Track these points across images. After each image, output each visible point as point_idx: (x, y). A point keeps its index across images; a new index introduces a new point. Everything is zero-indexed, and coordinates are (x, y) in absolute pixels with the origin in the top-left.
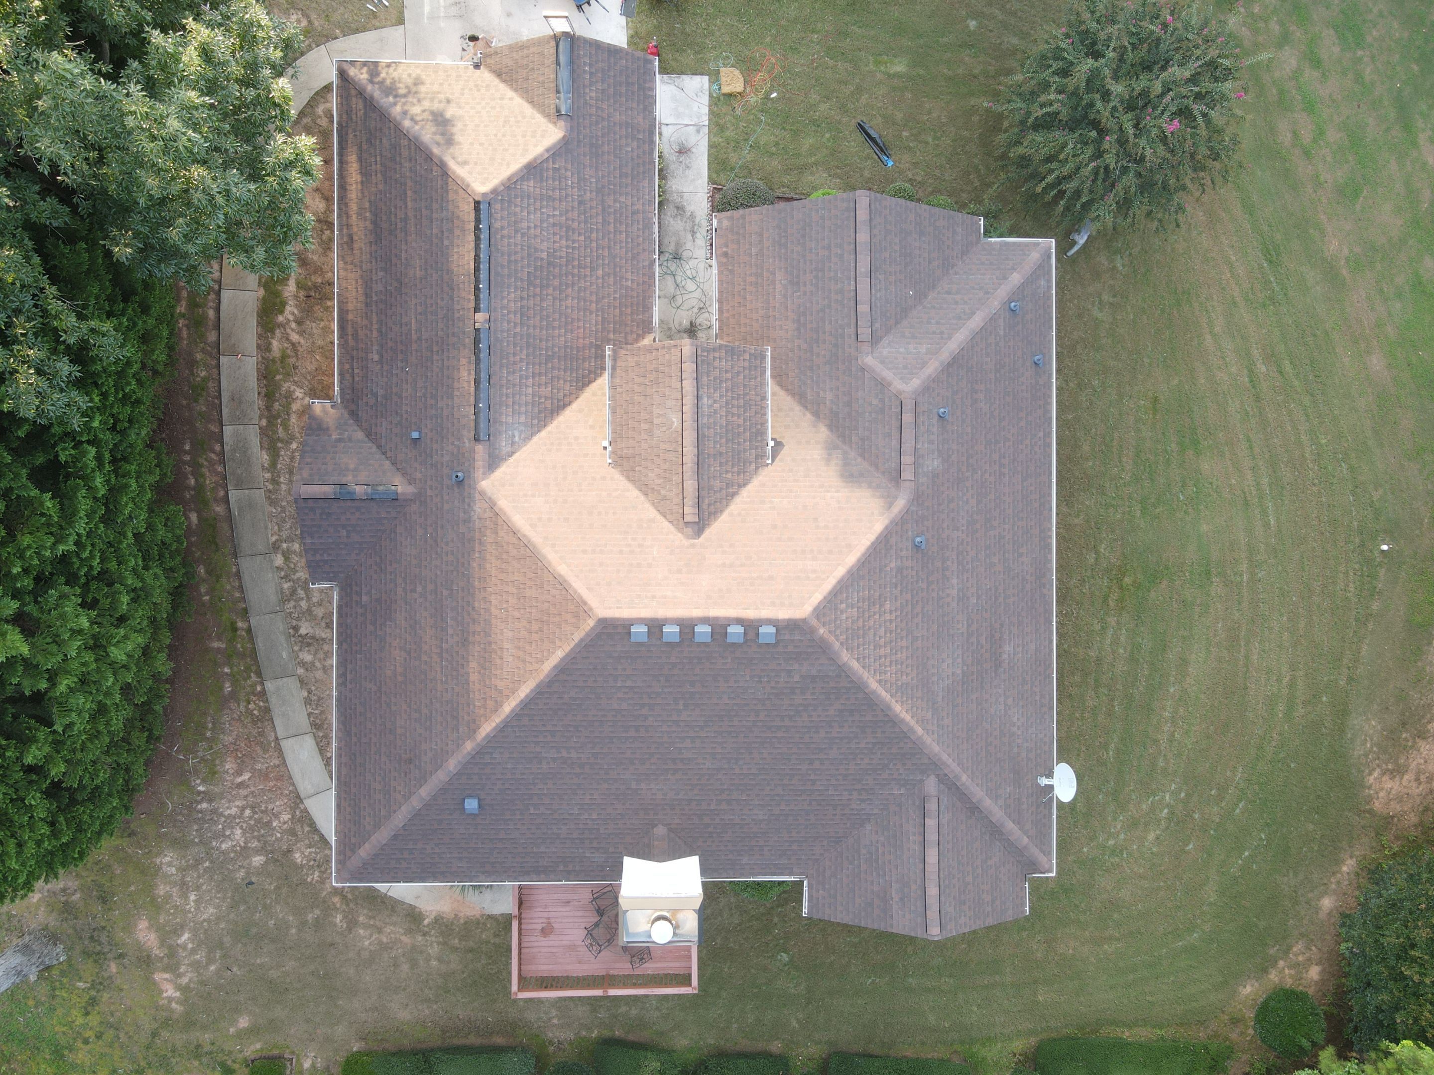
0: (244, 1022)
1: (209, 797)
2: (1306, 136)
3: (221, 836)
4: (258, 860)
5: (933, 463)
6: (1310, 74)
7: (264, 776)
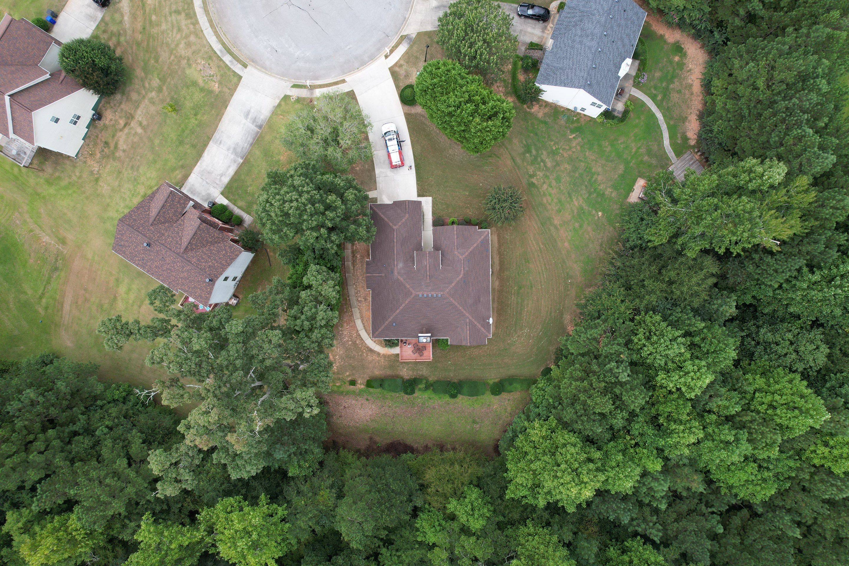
0: (348, 374)
1: (342, 331)
2: (550, 201)
3: (344, 338)
4: (350, 343)
5: (467, 269)
6: (550, 189)
7: (352, 327)
